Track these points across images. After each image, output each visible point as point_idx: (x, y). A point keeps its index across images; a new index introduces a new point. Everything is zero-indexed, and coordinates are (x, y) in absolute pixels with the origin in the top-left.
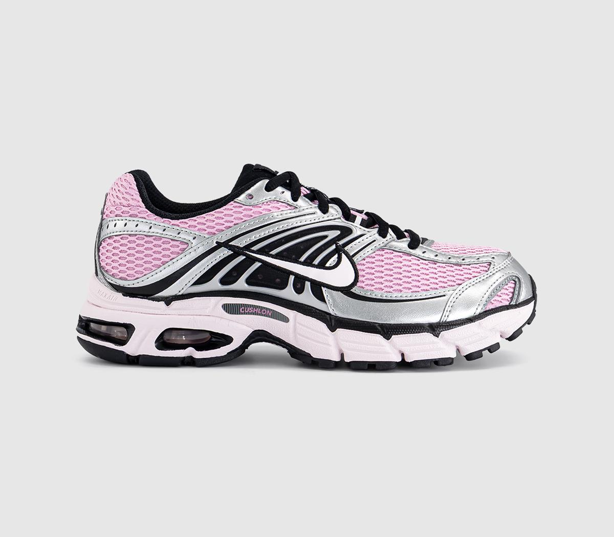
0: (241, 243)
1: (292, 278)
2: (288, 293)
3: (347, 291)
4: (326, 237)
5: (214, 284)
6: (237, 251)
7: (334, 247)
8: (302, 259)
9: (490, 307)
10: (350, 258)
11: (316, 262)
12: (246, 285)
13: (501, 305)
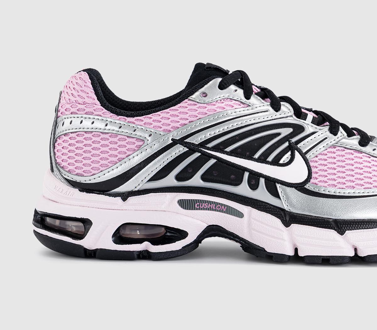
0: (196, 140)
1: (246, 175)
2: (243, 189)
3: (301, 187)
4: (279, 134)
5: (170, 180)
6: (192, 149)
7: (287, 144)
8: (257, 156)
10: (303, 155)
11: (270, 159)
12: (201, 181)
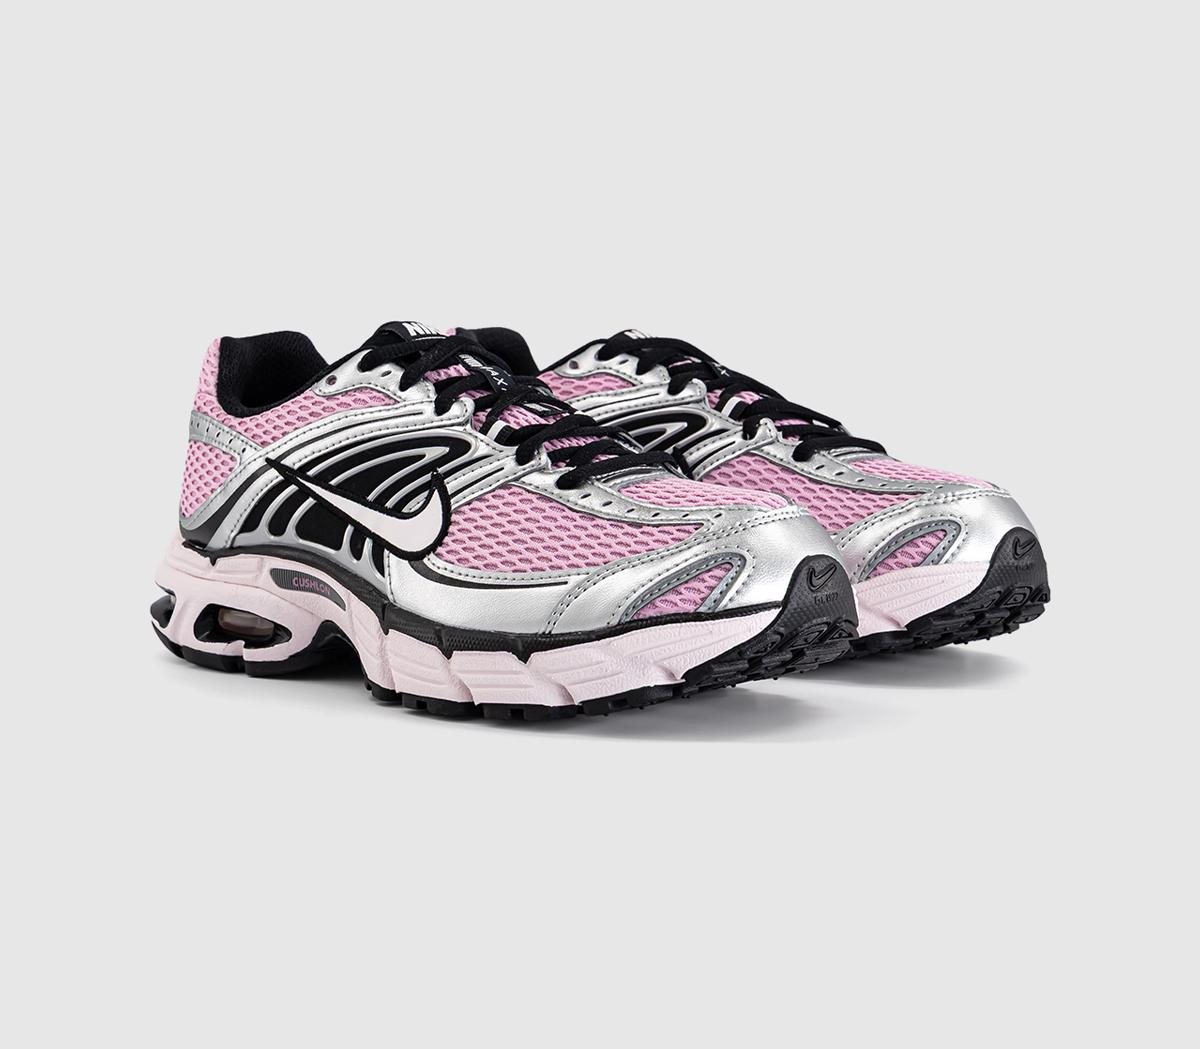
0: (293, 461)
1: (349, 529)
2: (343, 556)
6: (290, 476)
7: (427, 477)
8: (371, 497)
9: (650, 613)
10: (446, 499)
11: (389, 504)
13: (673, 610)
